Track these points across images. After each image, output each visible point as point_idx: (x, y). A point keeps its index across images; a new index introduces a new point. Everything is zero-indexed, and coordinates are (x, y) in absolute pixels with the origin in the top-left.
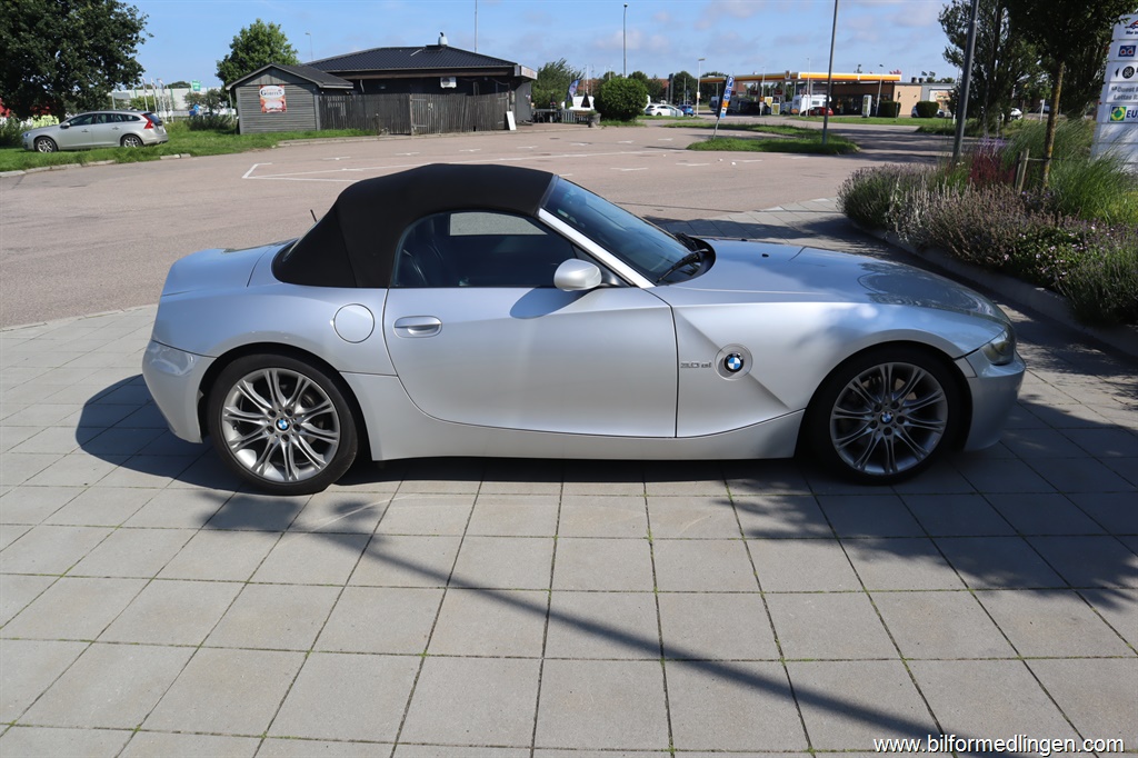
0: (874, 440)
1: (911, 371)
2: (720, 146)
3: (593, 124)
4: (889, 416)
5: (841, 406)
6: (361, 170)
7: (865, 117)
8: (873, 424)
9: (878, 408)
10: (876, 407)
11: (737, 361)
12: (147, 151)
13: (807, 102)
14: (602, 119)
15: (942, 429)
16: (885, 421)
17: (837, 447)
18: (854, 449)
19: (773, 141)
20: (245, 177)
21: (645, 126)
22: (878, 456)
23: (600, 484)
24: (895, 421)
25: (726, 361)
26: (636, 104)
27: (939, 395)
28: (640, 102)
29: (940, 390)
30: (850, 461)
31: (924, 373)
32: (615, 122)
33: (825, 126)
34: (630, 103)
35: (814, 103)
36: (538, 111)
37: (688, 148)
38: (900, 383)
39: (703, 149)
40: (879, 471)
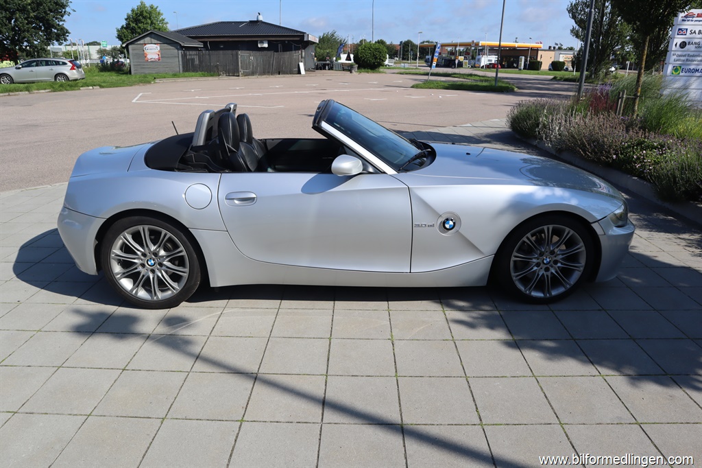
0: (538, 275)
1: (564, 231)
2: (432, 86)
3: (353, 71)
4: (548, 260)
5: (517, 252)
6: (207, 97)
7: (520, 70)
8: (538, 265)
9: (542, 254)
10: (540, 254)
11: (451, 223)
12: (72, 84)
13: (485, 60)
14: (359, 68)
15: (582, 269)
16: (545, 263)
17: (514, 278)
18: (525, 280)
19: (465, 83)
20: (134, 101)
21: (385, 73)
22: (540, 286)
23: (359, 302)
24: (552, 263)
25: (444, 223)
26: (380, 59)
27: (581, 247)
28: (382, 58)
29: (582, 244)
30: (522, 288)
31: (572, 232)
32: (366, 70)
33: (497, 75)
34: (376, 58)
35: (489, 60)
36: (319, 62)
37: (412, 87)
38: (555, 239)
39: (421, 88)
40: (540, 295)
